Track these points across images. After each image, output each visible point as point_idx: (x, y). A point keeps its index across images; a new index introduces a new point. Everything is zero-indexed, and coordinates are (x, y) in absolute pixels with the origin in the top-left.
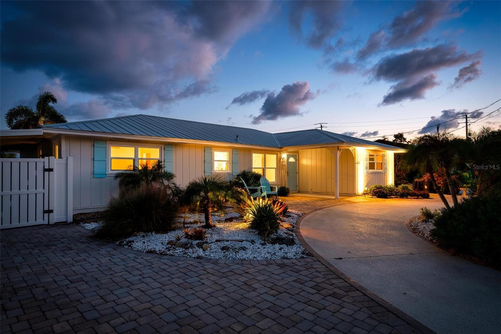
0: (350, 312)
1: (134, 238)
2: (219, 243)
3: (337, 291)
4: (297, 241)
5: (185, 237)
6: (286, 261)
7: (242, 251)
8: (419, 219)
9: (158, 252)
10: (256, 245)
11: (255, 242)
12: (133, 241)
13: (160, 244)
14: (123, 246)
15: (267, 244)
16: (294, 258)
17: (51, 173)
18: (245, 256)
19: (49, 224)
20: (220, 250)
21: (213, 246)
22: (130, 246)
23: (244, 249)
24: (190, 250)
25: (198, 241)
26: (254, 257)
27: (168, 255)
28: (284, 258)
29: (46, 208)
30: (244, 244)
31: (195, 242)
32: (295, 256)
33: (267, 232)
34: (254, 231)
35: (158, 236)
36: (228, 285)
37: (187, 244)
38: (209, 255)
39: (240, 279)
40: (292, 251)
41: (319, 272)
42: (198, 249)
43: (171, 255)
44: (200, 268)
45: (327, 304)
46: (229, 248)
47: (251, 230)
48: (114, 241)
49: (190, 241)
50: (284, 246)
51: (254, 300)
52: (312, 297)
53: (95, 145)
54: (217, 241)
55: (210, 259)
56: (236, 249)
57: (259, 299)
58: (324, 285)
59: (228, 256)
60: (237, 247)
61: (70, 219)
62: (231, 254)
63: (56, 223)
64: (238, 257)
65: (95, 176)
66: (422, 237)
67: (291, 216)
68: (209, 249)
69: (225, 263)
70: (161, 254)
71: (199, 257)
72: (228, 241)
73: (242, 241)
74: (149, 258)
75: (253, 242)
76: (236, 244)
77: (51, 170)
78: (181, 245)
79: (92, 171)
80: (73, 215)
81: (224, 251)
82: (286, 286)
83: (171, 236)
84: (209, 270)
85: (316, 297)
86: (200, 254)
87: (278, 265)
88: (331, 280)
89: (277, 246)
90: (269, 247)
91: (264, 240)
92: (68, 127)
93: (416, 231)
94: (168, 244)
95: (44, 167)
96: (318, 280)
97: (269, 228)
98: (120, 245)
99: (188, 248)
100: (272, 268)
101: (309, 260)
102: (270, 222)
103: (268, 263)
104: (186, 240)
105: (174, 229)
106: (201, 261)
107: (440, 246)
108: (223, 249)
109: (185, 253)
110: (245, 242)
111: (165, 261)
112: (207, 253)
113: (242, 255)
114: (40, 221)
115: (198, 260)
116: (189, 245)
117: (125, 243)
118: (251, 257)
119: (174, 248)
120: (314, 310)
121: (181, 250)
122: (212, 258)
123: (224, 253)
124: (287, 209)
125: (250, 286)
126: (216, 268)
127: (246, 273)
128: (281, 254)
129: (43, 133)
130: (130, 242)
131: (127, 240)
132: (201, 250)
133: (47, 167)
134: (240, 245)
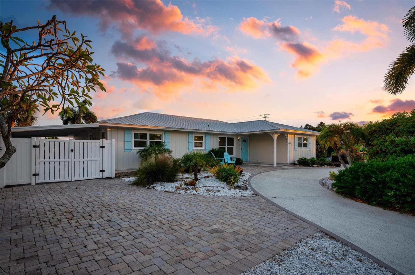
0: (278, 218)
1: (156, 185)
2: (204, 188)
3: (272, 210)
4: (249, 189)
5: (185, 185)
6: (243, 197)
7: (218, 192)
8: (328, 178)
9: (171, 192)
10: (226, 189)
11: (225, 188)
12: (155, 187)
13: (171, 188)
14: (151, 189)
15: (232, 189)
16: (248, 196)
17: (104, 148)
18: (220, 195)
19: (102, 178)
20: (205, 191)
21: (201, 189)
22: (154, 189)
23: (219, 191)
24: (189, 191)
25: (192, 187)
26: (225, 195)
27: (177, 193)
28: (242, 196)
29: (101, 169)
30: (219, 189)
31: (191, 187)
32: (248, 195)
33: (232, 183)
34: (223, 182)
35: (169, 184)
36: (213, 206)
37: (187, 188)
38: (200, 194)
39: (219, 204)
40: (246, 193)
41: (262, 203)
42: (193, 190)
43: (178, 193)
44: (196, 199)
45: (266, 215)
46: (210, 190)
47: (221, 182)
48: (145, 186)
49: (188, 186)
50: (242, 190)
51: (228, 212)
52: (258, 212)
53: (126, 132)
54: (203, 187)
55: (201, 195)
56: (214, 191)
57: (230, 212)
58: (264, 208)
59: (210, 195)
60: (215, 190)
61: (114, 176)
62: (212, 193)
63: (106, 178)
64: (216, 195)
65: (126, 151)
66: (328, 188)
67: (245, 176)
68: (199, 191)
69: (209, 197)
70: (173, 193)
71: (194, 195)
72: (210, 187)
73: (217, 187)
74: (167, 194)
75: (223, 188)
76: (214, 188)
77: (103, 147)
78: (183, 189)
79: (124, 148)
80: (115, 174)
81: (208, 192)
82: (244, 208)
83: (177, 184)
84: (202, 200)
85: (261, 212)
86: (195, 193)
87: (239, 199)
88: (269, 206)
89: (238, 190)
90: (233, 191)
91: (230, 187)
92: (111, 122)
93: (325, 185)
94: (175, 188)
95: (100, 145)
96: (261, 206)
97: (233, 180)
98: (149, 188)
99: (187, 190)
100: (236, 200)
101: (256, 197)
102: (233, 177)
103: (234, 198)
104: (185, 186)
105: (176, 181)
106: (196, 196)
107: (338, 192)
108: (207, 191)
109: (186, 192)
110: (219, 187)
111: (176, 196)
112: (199, 192)
113: (218, 194)
114: (98, 176)
115: (194, 196)
116: (187, 189)
117: (151, 187)
118: (223, 195)
119: (179, 190)
120: (259, 217)
121: (183, 191)
122: (202, 195)
123: (208, 193)
124: (242, 171)
125: (225, 207)
126: (205, 199)
127: (222, 202)
128: (240, 194)
129: (100, 125)
130: (154, 187)
131: (152, 186)
132: (195, 191)
133: (101, 145)
134: (217, 189)
